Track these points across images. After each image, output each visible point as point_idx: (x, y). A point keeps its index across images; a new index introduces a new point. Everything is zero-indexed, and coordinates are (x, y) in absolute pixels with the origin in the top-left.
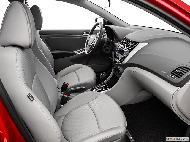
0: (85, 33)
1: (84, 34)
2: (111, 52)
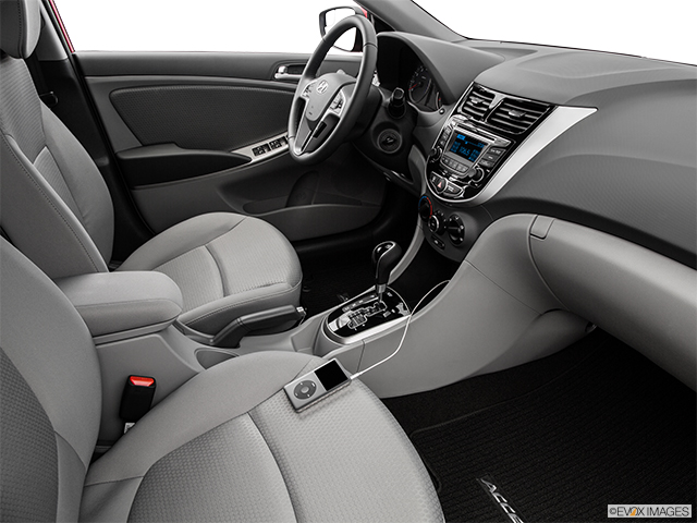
0: (282, 69)
1: (277, 76)
2: (406, 150)
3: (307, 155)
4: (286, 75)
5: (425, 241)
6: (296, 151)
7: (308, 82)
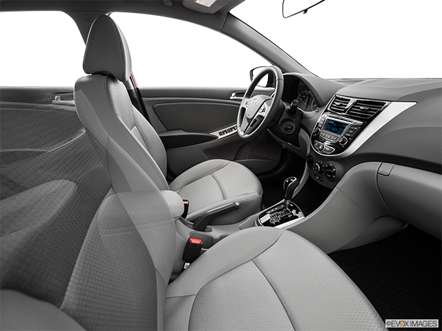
0: (233, 94)
1: (231, 98)
2: (297, 131)
3: (247, 136)
4: (236, 98)
5: (310, 177)
6: (241, 133)
7: (247, 100)
